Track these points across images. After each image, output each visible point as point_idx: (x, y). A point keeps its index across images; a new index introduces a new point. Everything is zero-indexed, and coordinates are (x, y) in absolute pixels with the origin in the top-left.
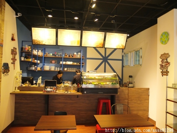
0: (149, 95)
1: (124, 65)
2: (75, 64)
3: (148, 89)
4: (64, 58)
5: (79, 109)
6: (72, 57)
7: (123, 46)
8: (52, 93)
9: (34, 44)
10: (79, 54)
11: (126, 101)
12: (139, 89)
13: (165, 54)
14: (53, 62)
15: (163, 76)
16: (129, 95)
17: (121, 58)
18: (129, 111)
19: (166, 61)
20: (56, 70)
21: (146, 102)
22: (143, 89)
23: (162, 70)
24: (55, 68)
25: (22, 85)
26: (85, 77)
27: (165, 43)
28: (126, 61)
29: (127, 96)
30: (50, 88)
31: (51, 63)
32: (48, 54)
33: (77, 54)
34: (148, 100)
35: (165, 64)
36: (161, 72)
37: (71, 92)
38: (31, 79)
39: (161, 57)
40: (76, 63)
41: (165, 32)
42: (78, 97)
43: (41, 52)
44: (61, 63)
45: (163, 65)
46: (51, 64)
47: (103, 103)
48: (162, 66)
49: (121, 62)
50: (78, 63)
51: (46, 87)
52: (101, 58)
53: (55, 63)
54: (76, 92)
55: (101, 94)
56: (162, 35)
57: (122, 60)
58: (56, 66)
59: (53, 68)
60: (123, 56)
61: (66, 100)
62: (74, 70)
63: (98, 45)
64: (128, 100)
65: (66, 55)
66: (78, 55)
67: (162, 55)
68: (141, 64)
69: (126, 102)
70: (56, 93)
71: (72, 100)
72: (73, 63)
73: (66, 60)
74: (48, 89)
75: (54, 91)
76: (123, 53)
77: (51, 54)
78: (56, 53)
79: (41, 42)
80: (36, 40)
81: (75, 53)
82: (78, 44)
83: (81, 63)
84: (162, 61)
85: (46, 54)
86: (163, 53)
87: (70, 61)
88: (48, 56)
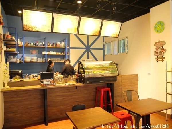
0: (138, 81)
1: (105, 54)
2: (59, 53)
3: (137, 75)
4: (47, 47)
5: (78, 100)
6: (56, 46)
7: (117, 34)
8: (52, 86)
9: (25, 31)
10: (63, 43)
11: (120, 87)
12: (130, 75)
13: (160, 42)
14: (34, 52)
15: (158, 62)
16: (123, 82)
17: (102, 48)
18: (123, 97)
19: (161, 48)
20: (39, 61)
21: (136, 87)
22: (133, 76)
23: (157, 57)
24: (37, 59)
25: (11, 81)
26: (85, 67)
27: (160, 32)
28: (107, 50)
29: (121, 83)
30: (47, 81)
31: (32, 53)
32: (29, 43)
33: (61, 43)
34: (137, 85)
35: (160, 51)
36: (156, 58)
37: (73, 84)
38: (20, 72)
39: (156, 45)
40: (61, 53)
41: (160, 22)
42: (76, 88)
43: (20, 41)
44: (44, 53)
45: (158, 52)
46: (32, 55)
47: (104, 91)
48: (156, 53)
49: (102, 50)
50: (62, 53)
51: (42, 80)
52: (84, 47)
53: (36, 53)
54: (77, 83)
55: (102, 82)
56: (157, 24)
57: (103, 49)
58: (38, 57)
59: (35, 60)
60: (104, 45)
61: (65, 92)
62: (58, 60)
63: (94, 33)
64: (122, 86)
65: (49, 44)
66: (62, 45)
67: (156, 43)
68: (127, 52)
69: (120, 89)
70: (56, 86)
71: (70, 92)
72: (57, 53)
73: (49, 49)
74: (45, 83)
75: (54, 83)
76: (104, 42)
77: (32, 44)
78: (37, 42)
79: (33, 28)
80: (27, 25)
81: (59, 43)
82: (75, 32)
83: (66, 53)
84: (157, 48)
85: (26, 43)
86: (157, 41)
87: (54, 51)
88: (29, 45)
